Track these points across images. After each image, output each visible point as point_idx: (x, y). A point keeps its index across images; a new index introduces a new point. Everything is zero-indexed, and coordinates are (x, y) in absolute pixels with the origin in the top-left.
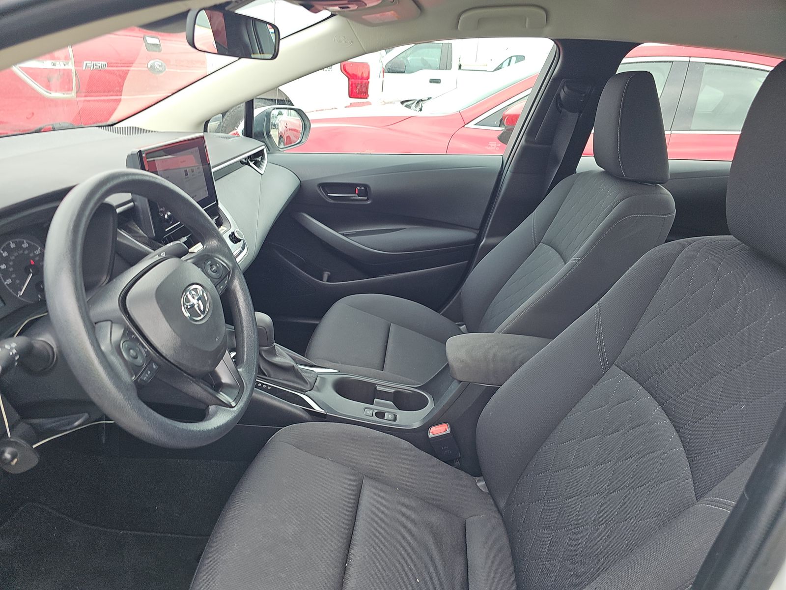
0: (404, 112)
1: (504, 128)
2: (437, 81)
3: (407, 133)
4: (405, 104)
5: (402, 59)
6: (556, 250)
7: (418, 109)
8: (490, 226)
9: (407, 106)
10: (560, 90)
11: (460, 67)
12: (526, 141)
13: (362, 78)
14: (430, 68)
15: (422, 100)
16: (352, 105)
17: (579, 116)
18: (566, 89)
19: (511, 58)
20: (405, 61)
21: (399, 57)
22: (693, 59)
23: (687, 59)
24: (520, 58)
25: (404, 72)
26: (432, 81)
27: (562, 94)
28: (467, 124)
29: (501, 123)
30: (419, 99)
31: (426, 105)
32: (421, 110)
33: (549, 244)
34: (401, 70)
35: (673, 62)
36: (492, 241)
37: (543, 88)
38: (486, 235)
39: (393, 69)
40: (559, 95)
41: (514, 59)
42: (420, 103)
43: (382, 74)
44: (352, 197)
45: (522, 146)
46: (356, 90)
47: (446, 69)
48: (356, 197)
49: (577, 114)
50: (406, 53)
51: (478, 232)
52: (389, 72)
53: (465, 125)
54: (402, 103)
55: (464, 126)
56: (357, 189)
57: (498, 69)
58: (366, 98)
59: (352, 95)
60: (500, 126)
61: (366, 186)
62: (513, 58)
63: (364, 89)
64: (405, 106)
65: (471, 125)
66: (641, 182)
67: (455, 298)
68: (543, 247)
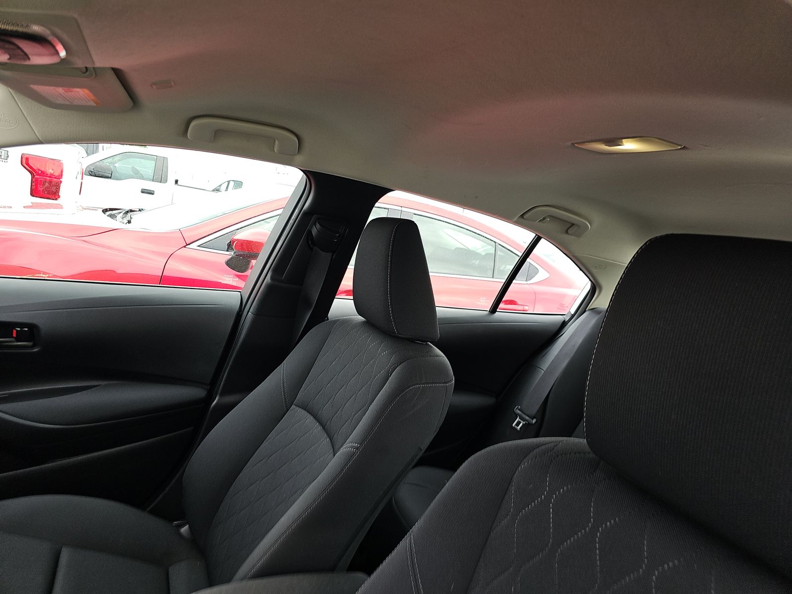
0: (106, 222)
1: (232, 253)
2: (151, 193)
3: (109, 248)
4: (108, 213)
5: (108, 164)
6: (315, 417)
7: (125, 221)
8: (226, 380)
9: (110, 216)
10: (312, 227)
11: (176, 182)
12: (272, 278)
13: (51, 176)
14: (142, 177)
15: (131, 211)
16: (34, 206)
17: (333, 256)
18: (318, 225)
19: (229, 182)
20: (111, 166)
21: (105, 161)
22: (403, 209)
23: (400, 208)
24: (239, 184)
25: (110, 178)
26: (143, 191)
27: (314, 231)
28: (189, 244)
29: (229, 247)
30: (128, 209)
31: (135, 217)
32: (129, 222)
33: (305, 407)
34: (106, 175)
35: (389, 209)
36: (228, 399)
37: (291, 221)
38: (219, 392)
39: (95, 173)
40: (310, 232)
41: (232, 184)
42: (129, 214)
43: (80, 176)
44: (7, 342)
45: (266, 283)
46: (41, 188)
47: (161, 182)
48: (13, 342)
49: (330, 254)
50: (113, 159)
51: (208, 387)
52: (91, 175)
53: (187, 245)
54: (105, 211)
55: (185, 247)
56: (15, 332)
57: (217, 190)
58: (56, 199)
59: (34, 192)
60: (227, 251)
61: (32, 327)
62: (231, 182)
63: (54, 189)
64: (108, 216)
65: (193, 246)
66: (412, 341)
67: (174, 481)
68: (296, 412)
